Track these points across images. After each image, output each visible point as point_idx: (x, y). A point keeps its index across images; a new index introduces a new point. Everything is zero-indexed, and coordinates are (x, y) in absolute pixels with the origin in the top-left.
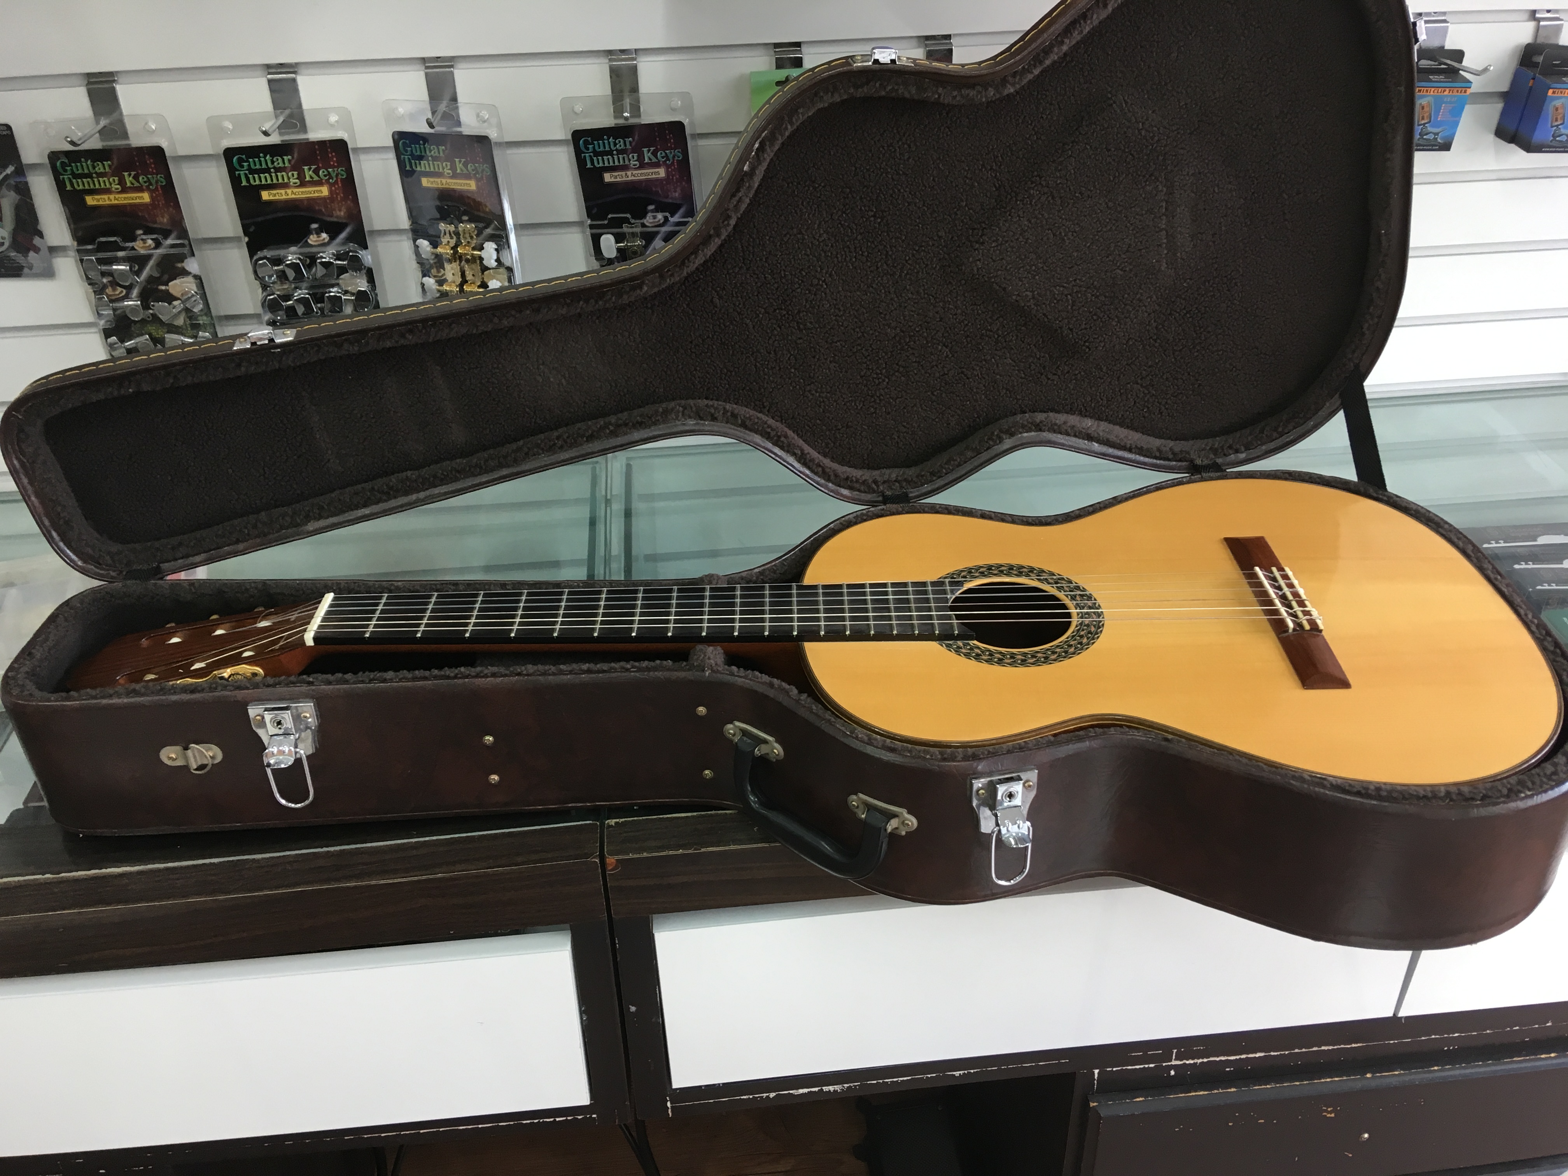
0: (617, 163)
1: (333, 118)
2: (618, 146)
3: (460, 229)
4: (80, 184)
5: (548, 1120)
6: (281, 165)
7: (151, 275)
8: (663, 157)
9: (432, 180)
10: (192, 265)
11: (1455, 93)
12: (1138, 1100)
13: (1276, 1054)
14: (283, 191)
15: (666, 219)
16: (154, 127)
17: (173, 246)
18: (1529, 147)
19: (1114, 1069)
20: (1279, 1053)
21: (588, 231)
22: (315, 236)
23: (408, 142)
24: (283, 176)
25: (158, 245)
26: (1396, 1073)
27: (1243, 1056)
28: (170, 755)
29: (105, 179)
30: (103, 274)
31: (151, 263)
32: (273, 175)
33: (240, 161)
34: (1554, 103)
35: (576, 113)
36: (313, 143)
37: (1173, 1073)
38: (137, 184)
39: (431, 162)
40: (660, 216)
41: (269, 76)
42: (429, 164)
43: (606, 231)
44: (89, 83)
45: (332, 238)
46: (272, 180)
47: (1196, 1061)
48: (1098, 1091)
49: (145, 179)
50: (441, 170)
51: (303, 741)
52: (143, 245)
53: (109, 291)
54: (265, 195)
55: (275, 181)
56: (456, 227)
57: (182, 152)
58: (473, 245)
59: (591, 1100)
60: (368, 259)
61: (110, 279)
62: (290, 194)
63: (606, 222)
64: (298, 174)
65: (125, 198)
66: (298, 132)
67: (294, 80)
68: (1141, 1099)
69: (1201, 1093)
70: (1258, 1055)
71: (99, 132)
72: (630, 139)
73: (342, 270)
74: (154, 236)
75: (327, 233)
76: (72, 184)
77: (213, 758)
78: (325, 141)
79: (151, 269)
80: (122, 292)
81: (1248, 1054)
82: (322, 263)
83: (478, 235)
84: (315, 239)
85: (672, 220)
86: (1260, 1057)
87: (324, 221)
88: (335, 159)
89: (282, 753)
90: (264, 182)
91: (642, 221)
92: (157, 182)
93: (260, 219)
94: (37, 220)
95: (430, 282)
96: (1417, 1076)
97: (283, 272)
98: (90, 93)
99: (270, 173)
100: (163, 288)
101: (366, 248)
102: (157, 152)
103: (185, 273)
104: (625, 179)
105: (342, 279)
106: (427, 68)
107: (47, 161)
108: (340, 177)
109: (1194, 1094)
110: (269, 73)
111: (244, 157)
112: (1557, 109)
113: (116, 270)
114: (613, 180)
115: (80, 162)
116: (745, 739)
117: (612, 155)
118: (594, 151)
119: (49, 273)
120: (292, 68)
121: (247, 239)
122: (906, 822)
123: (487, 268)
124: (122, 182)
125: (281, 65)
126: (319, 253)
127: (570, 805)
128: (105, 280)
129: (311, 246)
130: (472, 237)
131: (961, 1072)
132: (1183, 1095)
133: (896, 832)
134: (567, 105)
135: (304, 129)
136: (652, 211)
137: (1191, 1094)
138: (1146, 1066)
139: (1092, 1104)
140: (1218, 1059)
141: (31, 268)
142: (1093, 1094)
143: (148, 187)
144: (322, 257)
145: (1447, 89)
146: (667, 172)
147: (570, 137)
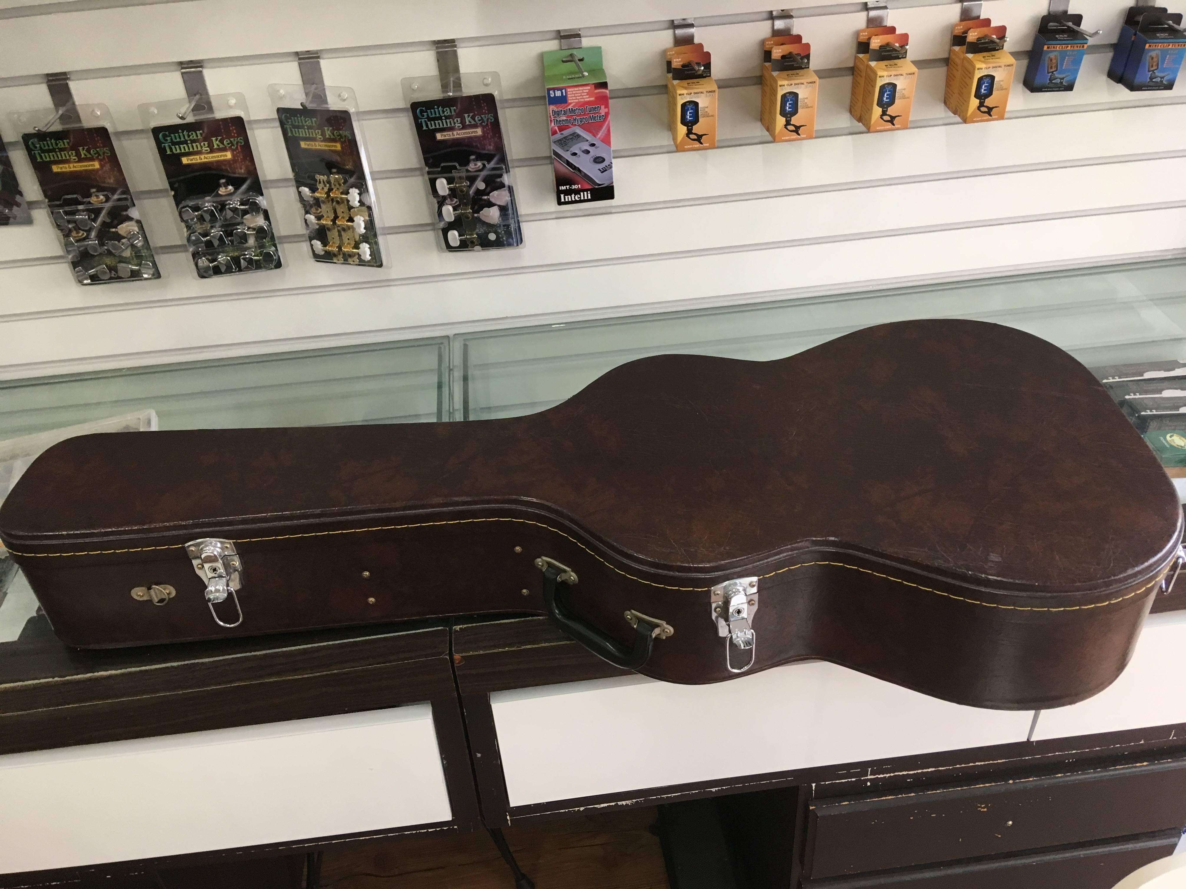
0: (445, 126)
1: (233, 102)
2: (445, 113)
3: (331, 178)
4: (47, 157)
5: (423, 831)
6: (195, 137)
7: (104, 222)
8: (479, 120)
9: (308, 143)
10: (134, 213)
11: (1075, 48)
12: (844, 803)
13: (943, 769)
14: (198, 157)
15: (484, 165)
16: (99, 113)
17: (119, 200)
18: (1132, 88)
19: (827, 783)
20: (945, 768)
21: (427, 177)
22: (224, 188)
23: (288, 115)
24: (197, 146)
25: (107, 200)
26: (1031, 779)
27: (920, 771)
28: (138, 593)
29: (65, 152)
30: (69, 222)
31: (104, 212)
32: (190, 145)
33: (165, 136)
34: (1150, 54)
35: (413, 90)
36: (218, 120)
37: (869, 784)
38: (89, 156)
39: (306, 130)
40: (479, 164)
41: (183, 70)
42: (305, 132)
43: (440, 175)
44: (49, 81)
45: (237, 188)
46: (189, 149)
47: (885, 775)
48: (816, 798)
49: (95, 152)
50: (314, 136)
51: (233, 581)
52: (97, 199)
53: (74, 234)
54: (185, 160)
55: (191, 150)
56: (328, 177)
57: (121, 128)
58: (341, 191)
59: (452, 817)
60: (264, 203)
61: (74, 225)
62: (203, 158)
63: (439, 169)
64: (208, 144)
65: (81, 166)
66: (207, 113)
67: (201, 72)
68: (846, 803)
69: (890, 797)
70: (930, 770)
71: (59, 118)
72: (455, 108)
73: (245, 212)
74: (105, 193)
75: (232, 186)
76: (41, 157)
77: (169, 594)
78: (227, 118)
79: (104, 216)
80: (83, 234)
81: (923, 769)
82: (230, 209)
83: (344, 183)
84: (224, 191)
85: (488, 166)
86: (931, 771)
87: (230, 177)
88: (235, 131)
89: (217, 591)
90: (183, 151)
91: (466, 168)
92: (104, 153)
93: (182, 178)
94: (17, 182)
95: (311, 218)
96: (1047, 781)
97: (202, 216)
98: (50, 88)
99: (187, 144)
100: (114, 230)
101: (262, 195)
102: (102, 132)
103: (130, 219)
104: (452, 137)
105: (245, 219)
106: (300, 59)
107: (21, 140)
108: (239, 144)
109: (884, 798)
110: (183, 68)
111: (167, 133)
112: (1152, 58)
113: (78, 219)
114: (443, 138)
115: (46, 141)
116: (550, 569)
117: (441, 120)
118: (428, 117)
119: (28, 221)
120: (198, 64)
121: (173, 193)
122: (666, 630)
123: (352, 208)
124: (78, 154)
125: (191, 62)
126: (227, 201)
127: (427, 617)
128: (70, 226)
129: (221, 196)
130: (340, 185)
131: (717, 789)
132: (877, 799)
133: (658, 637)
134: (407, 84)
135: (211, 109)
136: (473, 160)
137: (882, 799)
138: (850, 780)
139: (811, 808)
140: (901, 774)
141: (15, 218)
142: (812, 800)
143: (97, 157)
144: (230, 204)
145: (1069, 46)
146: (483, 132)
147: (409, 106)
